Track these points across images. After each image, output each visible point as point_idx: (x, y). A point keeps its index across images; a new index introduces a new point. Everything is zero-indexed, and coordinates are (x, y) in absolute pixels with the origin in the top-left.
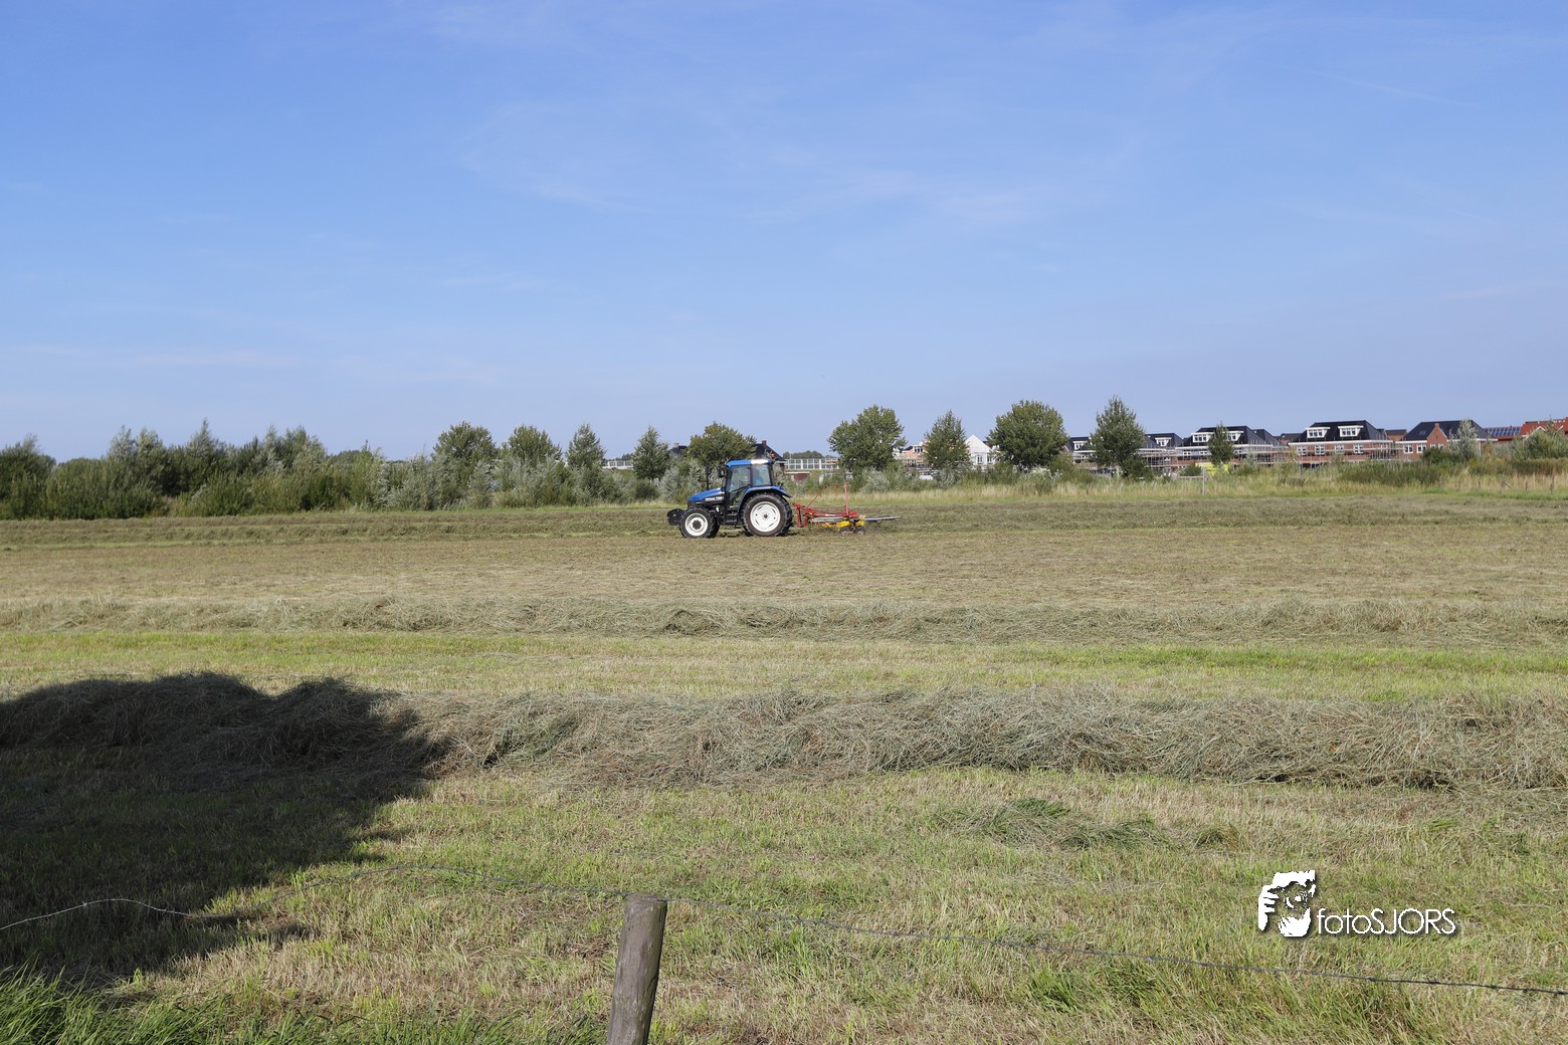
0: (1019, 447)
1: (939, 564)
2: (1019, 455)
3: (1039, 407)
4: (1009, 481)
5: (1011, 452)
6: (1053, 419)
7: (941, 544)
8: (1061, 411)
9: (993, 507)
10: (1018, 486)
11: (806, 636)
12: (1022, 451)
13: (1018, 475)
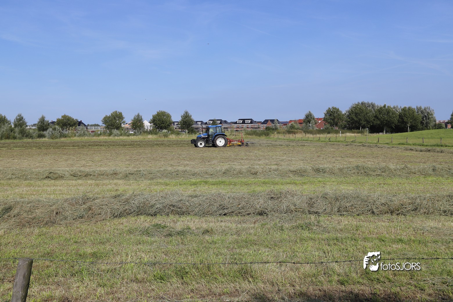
0: (159, 124)
1: (134, 157)
2: (159, 126)
3: (165, 113)
4: (156, 134)
5: (157, 125)
6: (169, 116)
7: (135, 152)
8: (171, 114)
9: (151, 141)
10: (158, 135)
11: (92, 179)
12: (160, 125)
13: (158, 132)
